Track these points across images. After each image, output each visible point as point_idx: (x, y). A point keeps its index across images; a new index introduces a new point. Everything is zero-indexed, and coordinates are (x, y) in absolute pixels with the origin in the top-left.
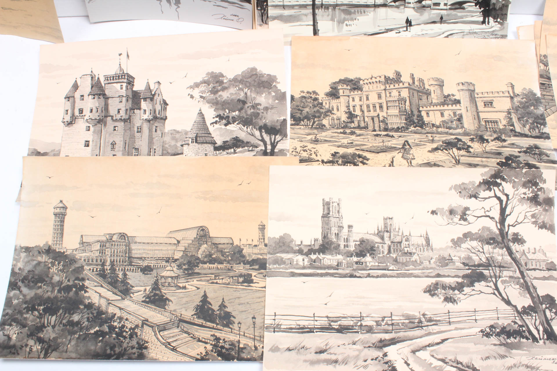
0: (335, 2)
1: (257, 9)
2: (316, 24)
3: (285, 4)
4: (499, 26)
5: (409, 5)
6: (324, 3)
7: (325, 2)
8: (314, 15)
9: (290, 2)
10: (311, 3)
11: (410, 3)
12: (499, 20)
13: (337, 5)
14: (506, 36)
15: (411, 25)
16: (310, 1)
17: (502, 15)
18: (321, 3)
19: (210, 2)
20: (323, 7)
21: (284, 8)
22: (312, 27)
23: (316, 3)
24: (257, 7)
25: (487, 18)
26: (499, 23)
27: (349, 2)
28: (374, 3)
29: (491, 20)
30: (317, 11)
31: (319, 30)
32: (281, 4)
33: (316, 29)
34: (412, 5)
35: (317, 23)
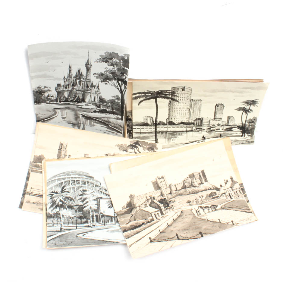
0: (166, 131)
1: (127, 133)
2: (157, 140)
3: (141, 132)
4: (250, 137)
5: (204, 130)
6: (161, 131)
8: (156, 136)
9: (144, 131)
10: (155, 131)
11: (204, 129)
12: (250, 134)
13: (168, 132)
14: (254, 142)
15: (205, 139)
17: (252, 132)
18: (159, 131)
23: (157, 131)
24: (128, 133)
25: (244, 134)
26: (250, 136)
27: (174, 130)
28: (186, 130)
29: (246, 134)
30: (157, 134)
32: (140, 132)
34: (205, 130)
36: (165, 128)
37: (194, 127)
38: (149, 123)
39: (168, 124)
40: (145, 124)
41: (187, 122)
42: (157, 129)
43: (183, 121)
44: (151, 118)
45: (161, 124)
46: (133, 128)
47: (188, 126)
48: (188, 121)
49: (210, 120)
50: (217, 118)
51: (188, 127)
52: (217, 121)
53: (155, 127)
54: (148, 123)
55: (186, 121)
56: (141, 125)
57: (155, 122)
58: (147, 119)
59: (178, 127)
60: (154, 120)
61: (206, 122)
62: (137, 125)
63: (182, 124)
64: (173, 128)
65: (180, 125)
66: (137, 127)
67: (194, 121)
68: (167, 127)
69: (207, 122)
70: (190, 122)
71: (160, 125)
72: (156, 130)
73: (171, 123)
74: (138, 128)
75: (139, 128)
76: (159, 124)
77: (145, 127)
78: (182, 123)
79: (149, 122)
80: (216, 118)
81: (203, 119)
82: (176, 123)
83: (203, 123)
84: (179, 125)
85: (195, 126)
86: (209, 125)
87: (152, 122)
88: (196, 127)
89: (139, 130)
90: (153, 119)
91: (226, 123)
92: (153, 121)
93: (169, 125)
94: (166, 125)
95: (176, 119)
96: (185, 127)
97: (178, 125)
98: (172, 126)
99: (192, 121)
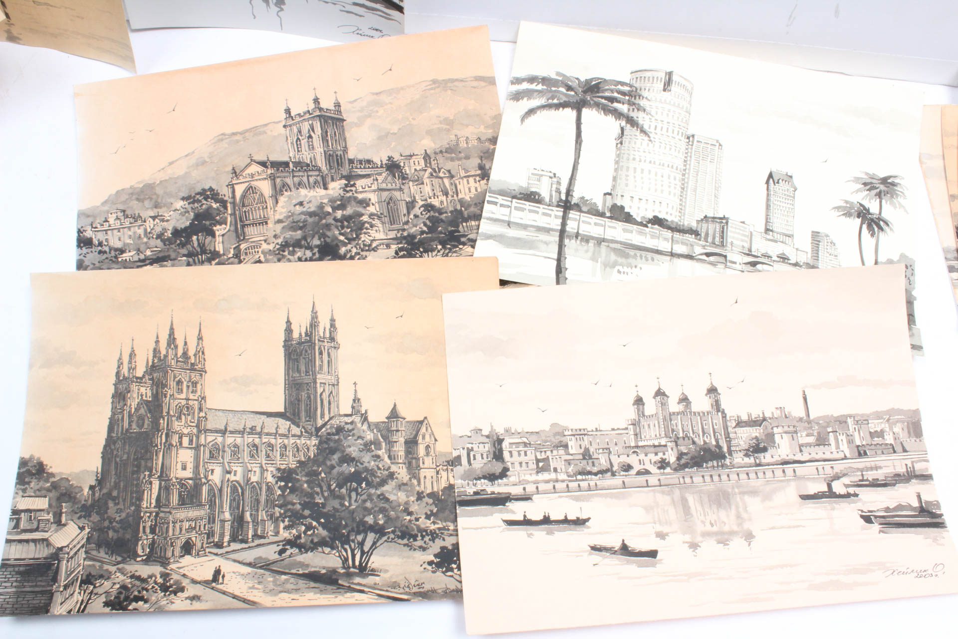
0: (601, 235)
2: (562, 259)
3: (512, 220)
5: (734, 265)
6: (580, 232)
7: (583, 231)
8: (561, 246)
9: (521, 219)
10: (559, 228)
11: (735, 263)
13: (604, 240)
16: (558, 225)
18: (576, 231)
19: (335, 4)
20: (579, 238)
21: (509, 225)
22: (555, 262)
23: (568, 230)
27: (626, 239)
28: (670, 250)
30: (566, 241)
31: (566, 269)
32: (506, 218)
33: (562, 266)
34: (738, 266)
35: (566, 258)
36: (596, 224)
37: (698, 245)
38: (545, 194)
39: (608, 214)
40: (531, 197)
41: (672, 222)
42: (569, 222)
43: (661, 216)
44: (555, 180)
45: (585, 209)
46: (487, 198)
47: (677, 236)
48: (676, 220)
49: (751, 233)
50: (775, 229)
51: (677, 242)
52: (776, 241)
53: (561, 214)
54: (539, 195)
55: (669, 218)
56: (514, 197)
57: (563, 198)
58: (539, 180)
59: (640, 233)
60: (563, 190)
61: (740, 237)
62: (502, 193)
63: (656, 226)
64: (625, 230)
65: (650, 225)
66: (500, 200)
67: (698, 222)
68: (603, 223)
69: (743, 238)
70: (686, 224)
71: (581, 211)
72: (564, 224)
73: (619, 214)
74: (502, 205)
75: (509, 204)
76: (577, 207)
77: (528, 205)
78: (657, 221)
79: (544, 190)
80: (772, 231)
81: (727, 223)
82: (638, 215)
83: (729, 240)
84: (646, 226)
85: (701, 242)
86: (750, 250)
87: (554, 193)
88: (704, 247)
89: (506, 211)
90: (559, 183)
91: (809, 255)
92: (558, 191)
93: (611, 218)
94: (602, 215)
95: (636, 199)
96: (666, 239)
97: (641, 224)
98: (620, 223)
99: (690, 221)
